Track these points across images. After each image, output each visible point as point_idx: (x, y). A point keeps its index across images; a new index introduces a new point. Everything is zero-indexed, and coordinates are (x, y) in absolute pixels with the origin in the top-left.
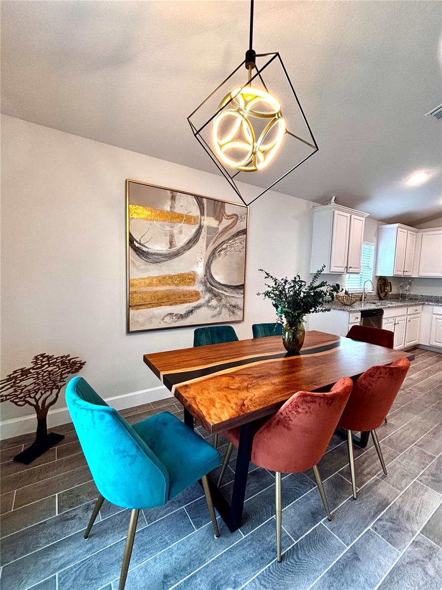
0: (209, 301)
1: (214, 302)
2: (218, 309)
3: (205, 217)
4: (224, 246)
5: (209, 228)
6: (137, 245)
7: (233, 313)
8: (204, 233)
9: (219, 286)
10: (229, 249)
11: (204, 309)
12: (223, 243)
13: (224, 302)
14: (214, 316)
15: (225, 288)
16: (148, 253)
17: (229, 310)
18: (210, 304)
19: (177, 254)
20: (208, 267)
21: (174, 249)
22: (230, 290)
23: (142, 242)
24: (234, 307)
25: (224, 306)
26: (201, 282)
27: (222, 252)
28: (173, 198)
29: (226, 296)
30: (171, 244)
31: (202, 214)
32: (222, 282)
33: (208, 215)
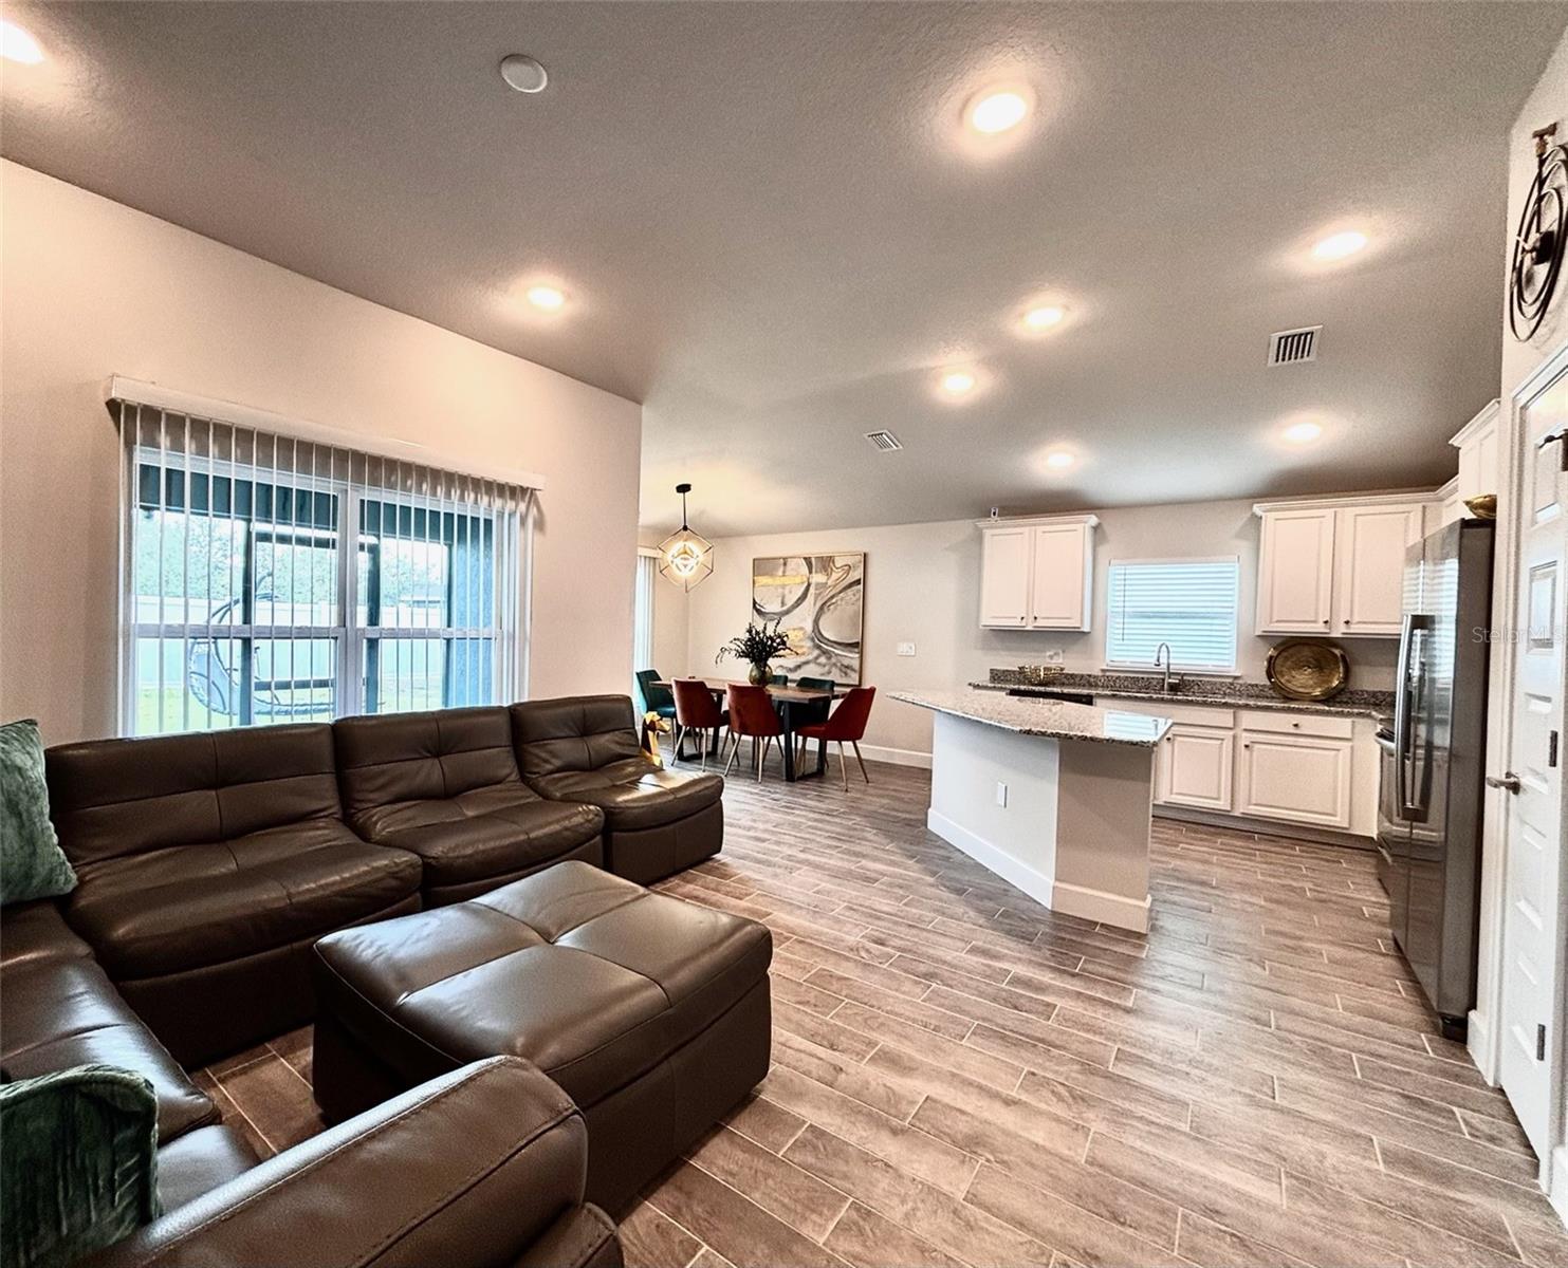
3: (814, 574)
4: (834, 601)
5: (817, 584)
6: (759, 607)
7: (846, 674)
9: (827, 643)
10: (839, 602)
11: (812, 665)
12: (832, 597)
13: (833, 660)
15: (835, 646)
16: (766, 612)
17: (841, 670)
19: (787, 612)
20: (816, 622)
21: (785, 608)
22: (841, 648)
23: (762, 605)
24: (847, 667)
25: (835, 665)
26: (809, 638)
27: (832, 607)
28: (785, 564)
29: (837, 655)
30: (783, 604)
31: (810, 572)
32: (832, 639)
33: (816, 572)
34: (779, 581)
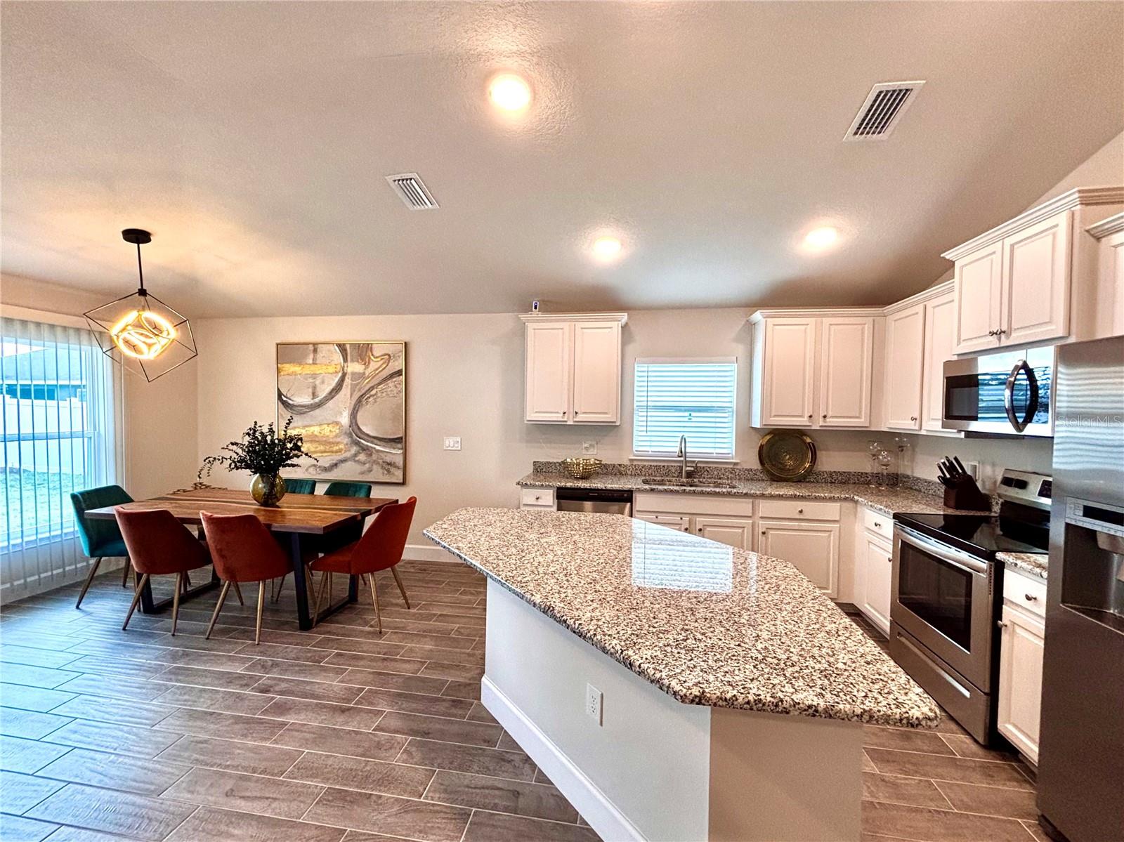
0: (355, 455)
1: (362, 457)
2: (367, 465)
3: (349, 364)
4: (373, 392)
5: (353, 374)
6: (284, 399)
7: (389, 471)
8: (348, 381)
9: (366, 438)
10: (379, 395)
11: (349, 464)
12: (372, 388)
13: (374, 457)
14: (362, 473)
15: (376, 441)
16: (293, 405)
17: (383, 468)
18: (357, 459)
19: (319, 405)
20: (353, 416)
21: (317, 400)
22: (382, 443)
23: (288, 396)
24: (390, 464)
25: (376, 462)
26: (346, 433)
27: (371, 399)
28: (315, 351)
29: (378, 451)
30: (314, 395)
31: (345, 360)
32: (371, 434)
33: (352, 361)
34: (308, 370)
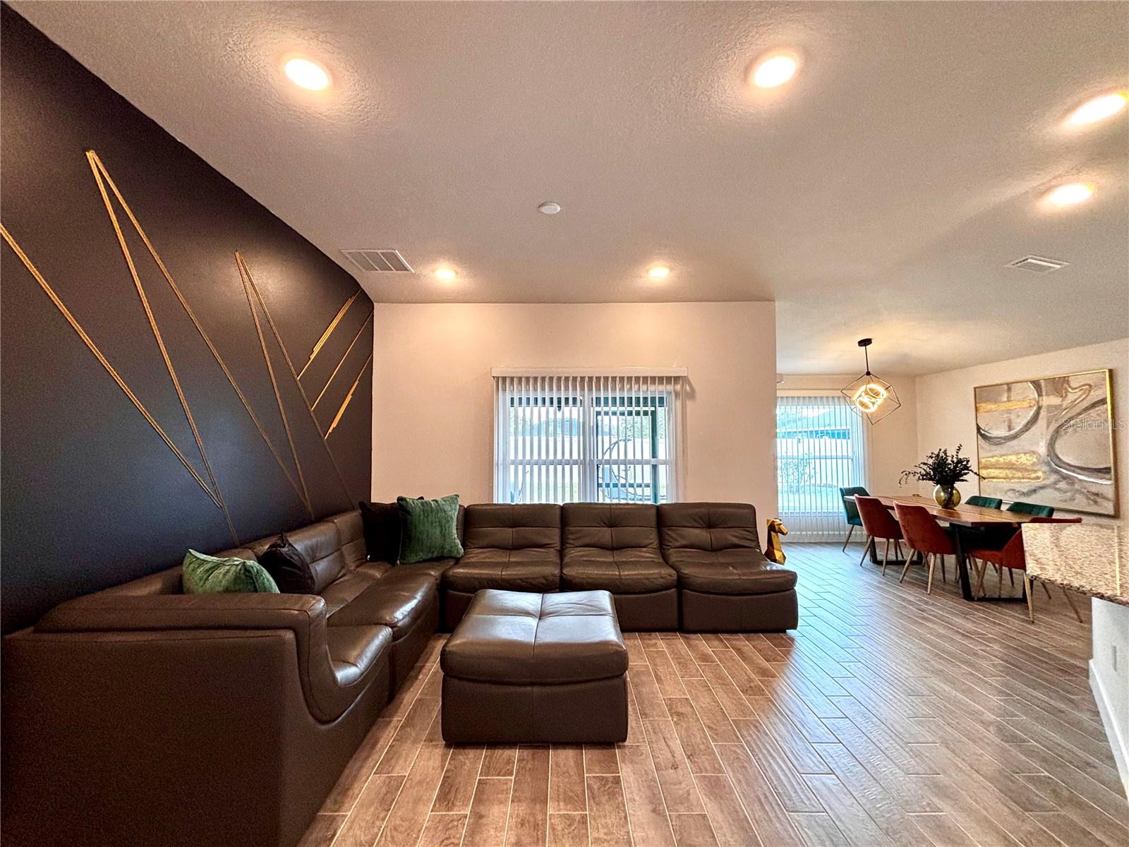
0: (1055, 483)
1: (1062, 485)
2: (1069, 494)
3: (1044, 398)
5: (1049, 406)
6: (983, 432)
7: (1096, 502)
8: (1043, 413)
9: (1068, 467)
11: (1048, 490)
12: (1071, 419)
13: (1076, 486)
15: (1079, 471)
16: (991, 438)
17: (1088, 498)
18: (1057, 486)
19: (1015, 437)
20: (1051, 445)
21: (1012, 432)
22: (1086, 473)
23: (986, 430)
24: (1097, 495)
25: (1079, 492)
26: (1044, 461)
28: (1009, 390)
29: (1081, 480)
30: (1010, 428)
31: (1040, 395)
32: (1072, 463)
33: (1047, 395)
34: (1003, 407)
